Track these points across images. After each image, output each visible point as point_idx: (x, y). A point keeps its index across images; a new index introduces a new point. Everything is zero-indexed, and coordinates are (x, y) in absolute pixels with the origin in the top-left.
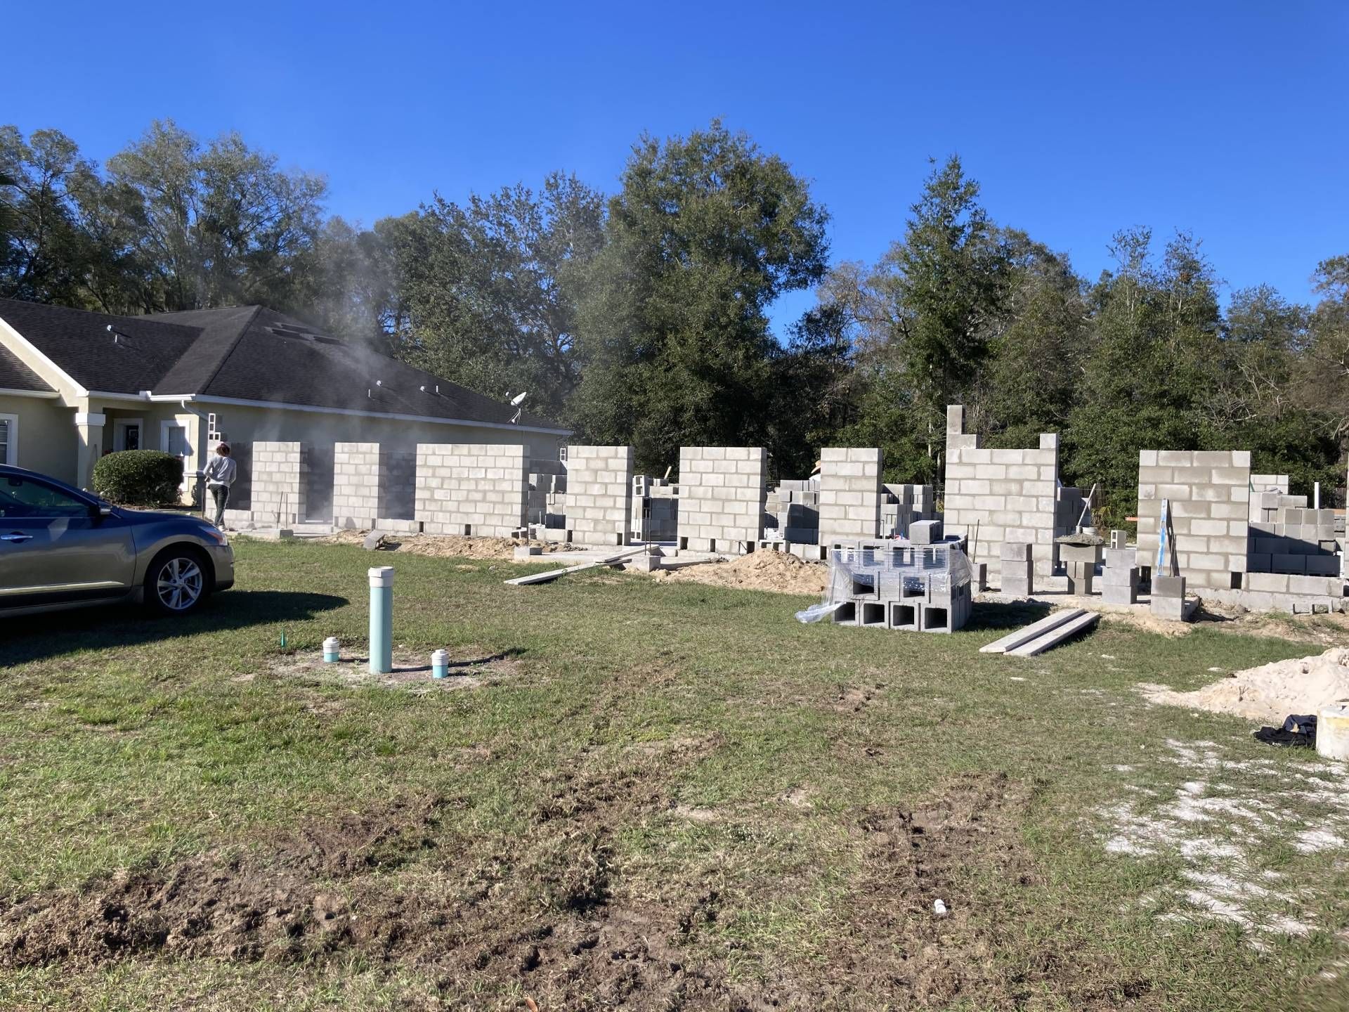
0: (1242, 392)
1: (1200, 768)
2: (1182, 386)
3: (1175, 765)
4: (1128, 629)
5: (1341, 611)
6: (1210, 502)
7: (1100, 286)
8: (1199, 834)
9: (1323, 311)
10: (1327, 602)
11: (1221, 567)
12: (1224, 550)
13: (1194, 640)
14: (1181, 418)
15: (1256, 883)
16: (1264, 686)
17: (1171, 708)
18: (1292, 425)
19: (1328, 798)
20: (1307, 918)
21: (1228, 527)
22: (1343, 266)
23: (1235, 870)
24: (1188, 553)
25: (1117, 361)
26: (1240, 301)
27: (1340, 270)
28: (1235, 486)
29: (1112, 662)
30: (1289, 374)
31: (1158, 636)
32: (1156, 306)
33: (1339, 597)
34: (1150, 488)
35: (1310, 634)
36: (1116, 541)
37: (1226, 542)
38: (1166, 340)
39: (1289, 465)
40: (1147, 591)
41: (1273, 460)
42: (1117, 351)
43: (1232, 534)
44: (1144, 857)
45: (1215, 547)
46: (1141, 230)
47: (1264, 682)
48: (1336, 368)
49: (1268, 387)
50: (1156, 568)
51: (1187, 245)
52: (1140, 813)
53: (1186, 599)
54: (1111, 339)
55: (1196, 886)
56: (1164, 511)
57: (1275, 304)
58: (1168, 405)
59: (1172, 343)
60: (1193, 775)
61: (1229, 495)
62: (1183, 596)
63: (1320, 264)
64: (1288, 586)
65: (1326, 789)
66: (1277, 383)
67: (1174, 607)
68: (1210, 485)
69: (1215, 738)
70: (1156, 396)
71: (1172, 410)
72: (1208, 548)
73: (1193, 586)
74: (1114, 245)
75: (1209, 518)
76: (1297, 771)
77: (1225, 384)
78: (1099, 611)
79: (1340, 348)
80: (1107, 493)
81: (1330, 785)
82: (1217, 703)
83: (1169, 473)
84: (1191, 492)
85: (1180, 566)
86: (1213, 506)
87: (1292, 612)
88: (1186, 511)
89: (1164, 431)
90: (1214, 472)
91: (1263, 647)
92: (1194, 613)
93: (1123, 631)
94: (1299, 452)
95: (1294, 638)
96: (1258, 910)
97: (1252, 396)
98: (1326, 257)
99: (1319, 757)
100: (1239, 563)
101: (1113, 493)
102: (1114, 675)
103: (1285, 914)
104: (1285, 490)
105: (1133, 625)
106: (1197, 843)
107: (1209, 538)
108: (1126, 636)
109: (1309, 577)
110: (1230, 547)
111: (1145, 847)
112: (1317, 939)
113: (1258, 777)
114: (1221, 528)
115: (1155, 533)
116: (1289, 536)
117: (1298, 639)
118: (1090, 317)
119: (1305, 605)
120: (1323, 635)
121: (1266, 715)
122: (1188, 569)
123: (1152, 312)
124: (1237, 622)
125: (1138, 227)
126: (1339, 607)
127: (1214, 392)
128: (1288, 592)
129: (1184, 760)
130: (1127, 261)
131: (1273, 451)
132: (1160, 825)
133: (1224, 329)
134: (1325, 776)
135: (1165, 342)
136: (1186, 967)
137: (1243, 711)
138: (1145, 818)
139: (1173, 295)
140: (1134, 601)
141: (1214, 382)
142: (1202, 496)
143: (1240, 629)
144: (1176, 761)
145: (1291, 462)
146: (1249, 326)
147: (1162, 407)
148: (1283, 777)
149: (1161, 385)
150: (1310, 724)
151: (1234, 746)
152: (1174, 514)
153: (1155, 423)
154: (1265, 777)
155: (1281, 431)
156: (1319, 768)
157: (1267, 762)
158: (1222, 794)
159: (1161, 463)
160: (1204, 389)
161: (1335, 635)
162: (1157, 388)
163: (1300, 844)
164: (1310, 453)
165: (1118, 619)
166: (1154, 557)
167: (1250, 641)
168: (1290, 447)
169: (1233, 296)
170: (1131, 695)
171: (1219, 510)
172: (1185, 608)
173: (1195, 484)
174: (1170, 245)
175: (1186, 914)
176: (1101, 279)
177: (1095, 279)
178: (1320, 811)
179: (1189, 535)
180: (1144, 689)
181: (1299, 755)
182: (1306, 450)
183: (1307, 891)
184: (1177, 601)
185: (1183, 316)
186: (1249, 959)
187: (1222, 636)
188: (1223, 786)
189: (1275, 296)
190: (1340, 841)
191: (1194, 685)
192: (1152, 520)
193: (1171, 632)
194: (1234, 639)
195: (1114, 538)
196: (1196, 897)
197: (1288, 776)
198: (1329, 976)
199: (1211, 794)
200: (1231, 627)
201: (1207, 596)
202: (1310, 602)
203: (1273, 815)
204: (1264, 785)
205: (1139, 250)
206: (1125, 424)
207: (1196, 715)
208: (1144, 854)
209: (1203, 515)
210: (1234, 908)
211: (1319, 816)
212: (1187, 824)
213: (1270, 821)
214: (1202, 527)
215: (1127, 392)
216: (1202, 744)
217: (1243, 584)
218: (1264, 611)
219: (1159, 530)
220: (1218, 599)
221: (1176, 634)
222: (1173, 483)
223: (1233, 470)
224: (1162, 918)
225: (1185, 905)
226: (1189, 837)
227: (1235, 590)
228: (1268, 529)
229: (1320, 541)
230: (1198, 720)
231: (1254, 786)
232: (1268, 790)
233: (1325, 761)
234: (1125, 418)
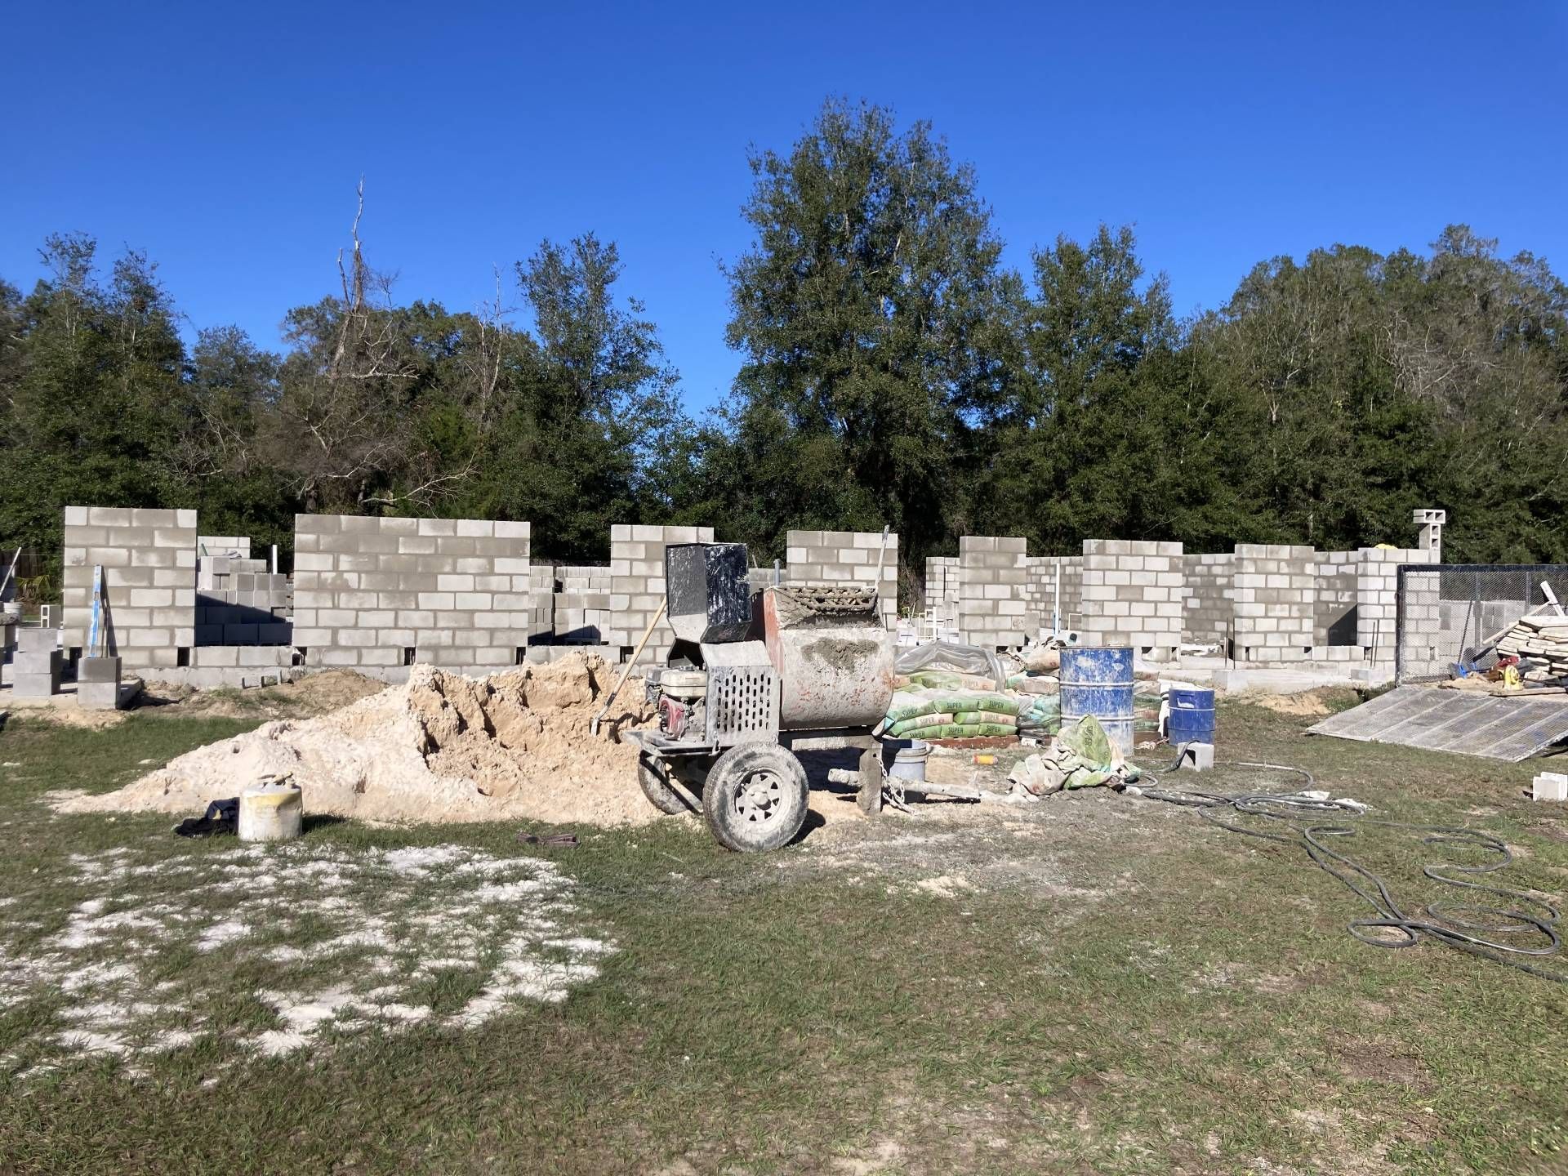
0: (206, 443)
1: (103, 882)
2: (138, 433)
3: (73, 885)
4: (46, 726)
5: (290, 682)
6: (152, 569)
7: (35, 298)
8: (89, 960)
9: (293, 363)
10: (275, 672)
11: (166, 642)
12: (169, 623)
13: (128, 730)
14: (137, 469)
15: (147, 1001)
16: (193, 773)
17: (82, 816)
18: (259, 483)
19: (242, 885)
20: (197, 1024)
21: (174, 596)
22: (312, 317)
23: (123, 993)
24: (128, 628)
25: (54, 395)
26: (207, 340)
27: (309, 321)
28: (180, 549)
29: (16, 770)
30: (255, 427)
31: (84, 732)
32: (105, 333)
33: (289, 667)
34: (80, 553)
35: (256, 709)
36: (47, 617)
37: (172, 613)
38: (117, 375)
39: (255, 527)
40: (72, 677)
41: (240, 522)
42: (54, 383)
43: (178, 604)
44: (13, 1006)
45: (159, 620)
46: (82, 238)
47: (193, 768)
48: (301, 425)
49: (233, 440)
50: (87, 648)
51: (140, 266)
52: (17, 954)
53: (123, 683)
54: (46, 366)
55: (72, 1024)
56: (97, 580)
57: (245, 349)
58: (122, 453)
59: (125, 380)
60: (92, 892)
61: (174, 560)
62: (118, 679)
63: (290, 311)
64: (238, 659)
65: (242, 875)
66: (242, 437)
67: (107, 693)
68: (151, 548)
69: (129, 842)
70: (106, 442)
71: (125, 459)
72: (151, 622)
73: (133, 667)
74: (48, 250)
75: (151, 586)
76: (214, 862)
77: (187, 434)
78: (8, 708)
79: (304, 403)
80: (44, 558)
81: (246, 870)
82: (140, 800)
83: (103, 533)
84: (130, 556)
85: (118, 644)
86: (157, 572)
87: (241, 687)
88: (124, 578)
89: (116, 485)
90: (156, 533)
91: (205, 729)
92: (133, 698)
93: (38, 729)
94: (266, 512)
95: (239, 716)
96: (141, 1031)
97: (217, 448)
98: (295, 305)
99: (241, 841)
100: (186, 638)
101: (52, 558)
102: (15, 787)
103: (172, 1028)
104: (246, 553)
105: (52, 721)
106: (83, 972)
107: (152, 610)
108: (42, 735)
109: (259, 648)
110: (175, 619)
111: (17, 994)
112: (204, 1044)
113: (170, 877)
114: (163, 598)
115: (86, 606)
116: (241, 603)
117: (244, 716)
118: (21, 337)
119: (253, 678)
120: (269, 709)
121: (193, 805)
122: (128, 647)
123: (99, 339)
124: (182, 704)
125: (78, 233)
126: (288, 677)
127: (175, 441)
128: (238, 666)
129: (88, 876)
130: (66, 273)
131: (240, 510)
132: (41, 963)
133: (190, 370)
134: (241, 862)
135: (116, 377)
136: (42, 1128)
137: (169, 805)
138: (24, 959)
139: (125, 323)
140: (56, 691)
141: (175, 430)
142: (143, 561)
143: (185, 711)
144: (75, 879)
145: (258, 523)
146: (219, 370)
147: (114, 455)
148: (199, 871)
149: (112, 429)
150: (231, 808)
151: (150, 848)
152: (110, 583)
153: (105, 474)
154: (179, 876)
155: (248, 488)
156: (238, 853)
157: (183, 858)
158: (125, 907)
159: (93, 522)
160: (163, 437)
161: (281, 708)
162: (107, 432)
163: (203, 943)
164: (277, 513)
165: (33, 714)
166: (85, 636)
167: (192, 724)
168: (257, 507)
169: (200, 334)
170: (34, 807)
171: (162, 577)
172: (120, 693)
173: (134, 547)
174: (119, 263)
175: (54, 1062)
176: (36, 291)
177: (27, 289)
178: (229, 902)
179: (128, 607)
180: (52, 798)
181: (220, 844)
182: (273, 510)
183: (201, 995)
184: (111, 687)
185: (138, 349)
186: (120, 1092)
187: (162, 722)
188: (128, 897)
189: (245, 341)
190: (247, 930)
191: (116, 784)
192: (81, 592)
193: (100, 723)
194: (175, 725)
195: (45, 614)
196: (70, 1037)
197: (204, 870)
198: (209, 1083)
199: (111, 909)
200: (174, 711)
201: (150, 676)
202: (259, 674)
203: (179, 917)
204: (172, 886)
205: (81, 261)
206: (67, 473)
207: (113, 819)
208: (14, 1003)
209: (145, 584)
210: (115, 1038)
211: (230, 906)
212: (75, 953)
213: (174, 925)
214: (144, 597)
215: (68, 434)
216: (112, 852)
217: (191, 661)
218: (212, 688)
219: (92, 603)
220: (162, 680)
221: (107, 725)
222: (107, 546)
223: (177, 531)
224: (22, 1076)
225: (54, 1050)
226: (75, 967)
227: (182, 668)
228: (219, 597)
229: (272, 609)
230: (114, 824)
231: (162, 889)
232: (179, 890)
233: (246, 845)
234: (66, 467)
